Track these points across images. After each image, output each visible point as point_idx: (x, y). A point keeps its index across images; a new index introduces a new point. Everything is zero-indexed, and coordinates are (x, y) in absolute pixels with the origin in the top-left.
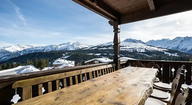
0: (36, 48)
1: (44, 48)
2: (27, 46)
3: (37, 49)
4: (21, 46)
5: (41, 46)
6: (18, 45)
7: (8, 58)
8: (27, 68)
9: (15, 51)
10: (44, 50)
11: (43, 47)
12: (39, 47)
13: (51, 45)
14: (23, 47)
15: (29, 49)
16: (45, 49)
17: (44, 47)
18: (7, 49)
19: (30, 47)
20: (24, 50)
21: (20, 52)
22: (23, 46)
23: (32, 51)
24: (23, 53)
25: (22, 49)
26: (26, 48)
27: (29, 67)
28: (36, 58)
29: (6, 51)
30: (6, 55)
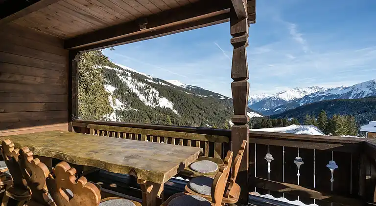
0: (328, 92)
1: (350, 90)
2: (311, 88)
3: (332, 93)
4: (301, 90)
5: (342, 87)
6: (296, 89)
7: (282, 110)
8: (303, 130)
9: (292, 99)
10: (349, 93)
11: (345, 88)
12: (335, 89)
13: (369, 82)
14: (305, 91)
15: (314, 95)
16: (351, 92)
17: (348, 88)
18: (281, 96)
19: (316, 90)
20: (306, 97)
21: (299, 100)
22: (304, 89)
23: (320, 97)
24: (304, 102)
25: (303, 95)
26: (309, 92)
27: (307, 130)
28: (322, 111)
29: (279, 99)
30: (280, 105)
